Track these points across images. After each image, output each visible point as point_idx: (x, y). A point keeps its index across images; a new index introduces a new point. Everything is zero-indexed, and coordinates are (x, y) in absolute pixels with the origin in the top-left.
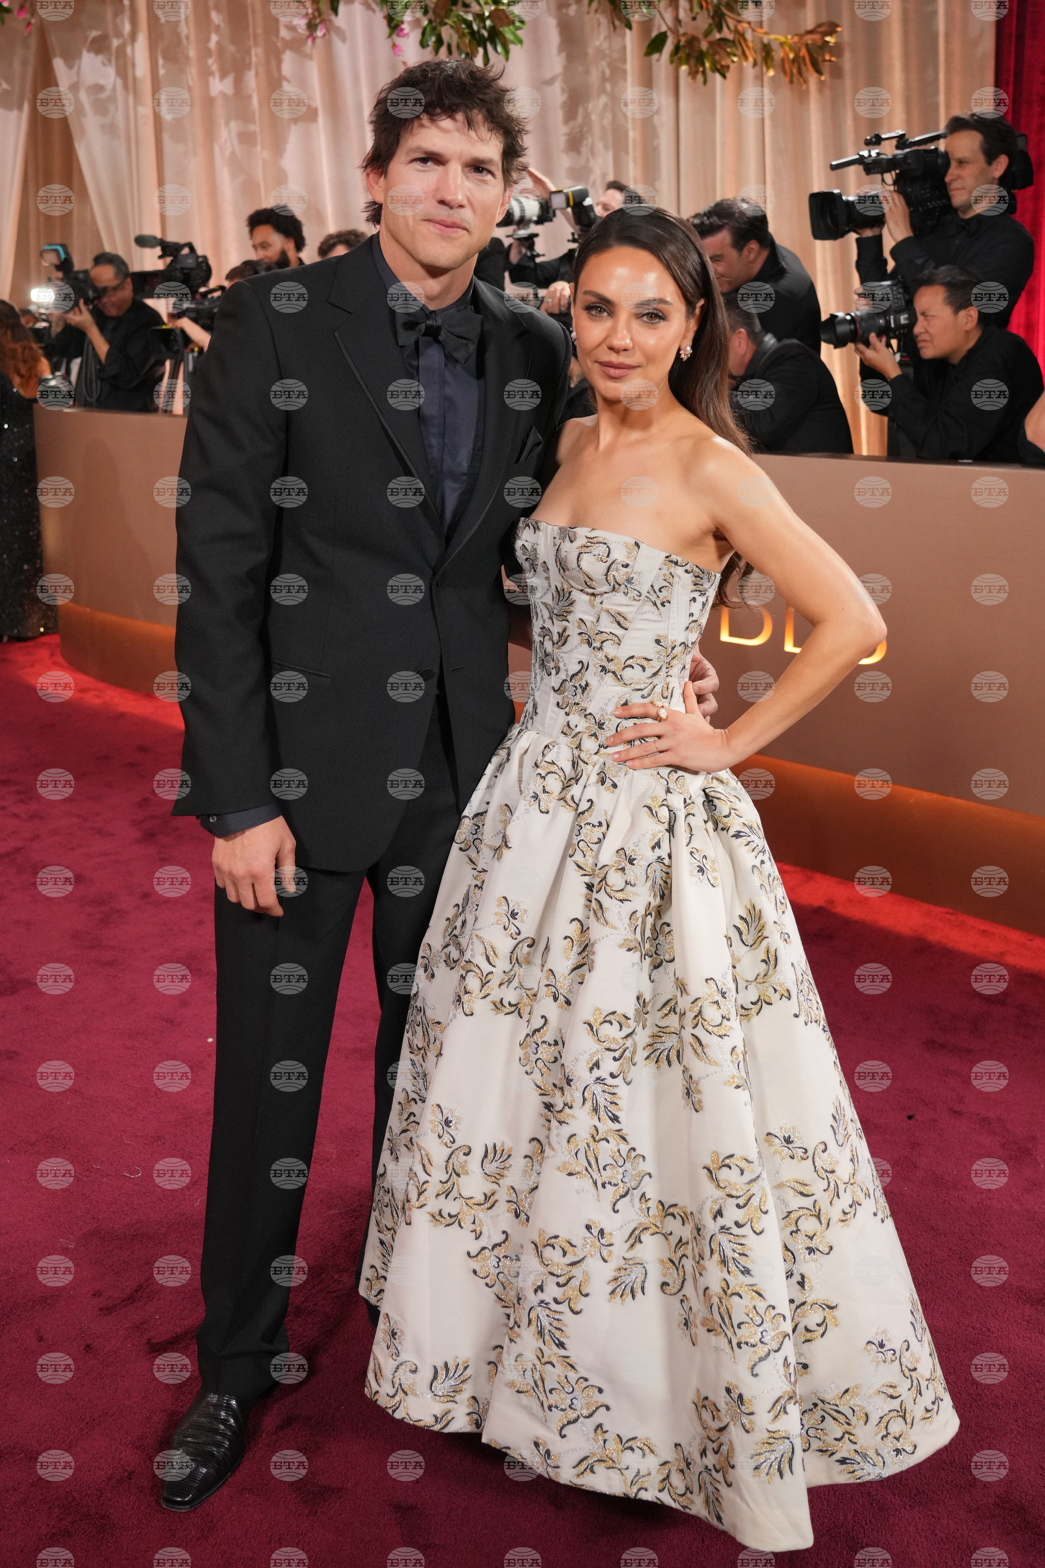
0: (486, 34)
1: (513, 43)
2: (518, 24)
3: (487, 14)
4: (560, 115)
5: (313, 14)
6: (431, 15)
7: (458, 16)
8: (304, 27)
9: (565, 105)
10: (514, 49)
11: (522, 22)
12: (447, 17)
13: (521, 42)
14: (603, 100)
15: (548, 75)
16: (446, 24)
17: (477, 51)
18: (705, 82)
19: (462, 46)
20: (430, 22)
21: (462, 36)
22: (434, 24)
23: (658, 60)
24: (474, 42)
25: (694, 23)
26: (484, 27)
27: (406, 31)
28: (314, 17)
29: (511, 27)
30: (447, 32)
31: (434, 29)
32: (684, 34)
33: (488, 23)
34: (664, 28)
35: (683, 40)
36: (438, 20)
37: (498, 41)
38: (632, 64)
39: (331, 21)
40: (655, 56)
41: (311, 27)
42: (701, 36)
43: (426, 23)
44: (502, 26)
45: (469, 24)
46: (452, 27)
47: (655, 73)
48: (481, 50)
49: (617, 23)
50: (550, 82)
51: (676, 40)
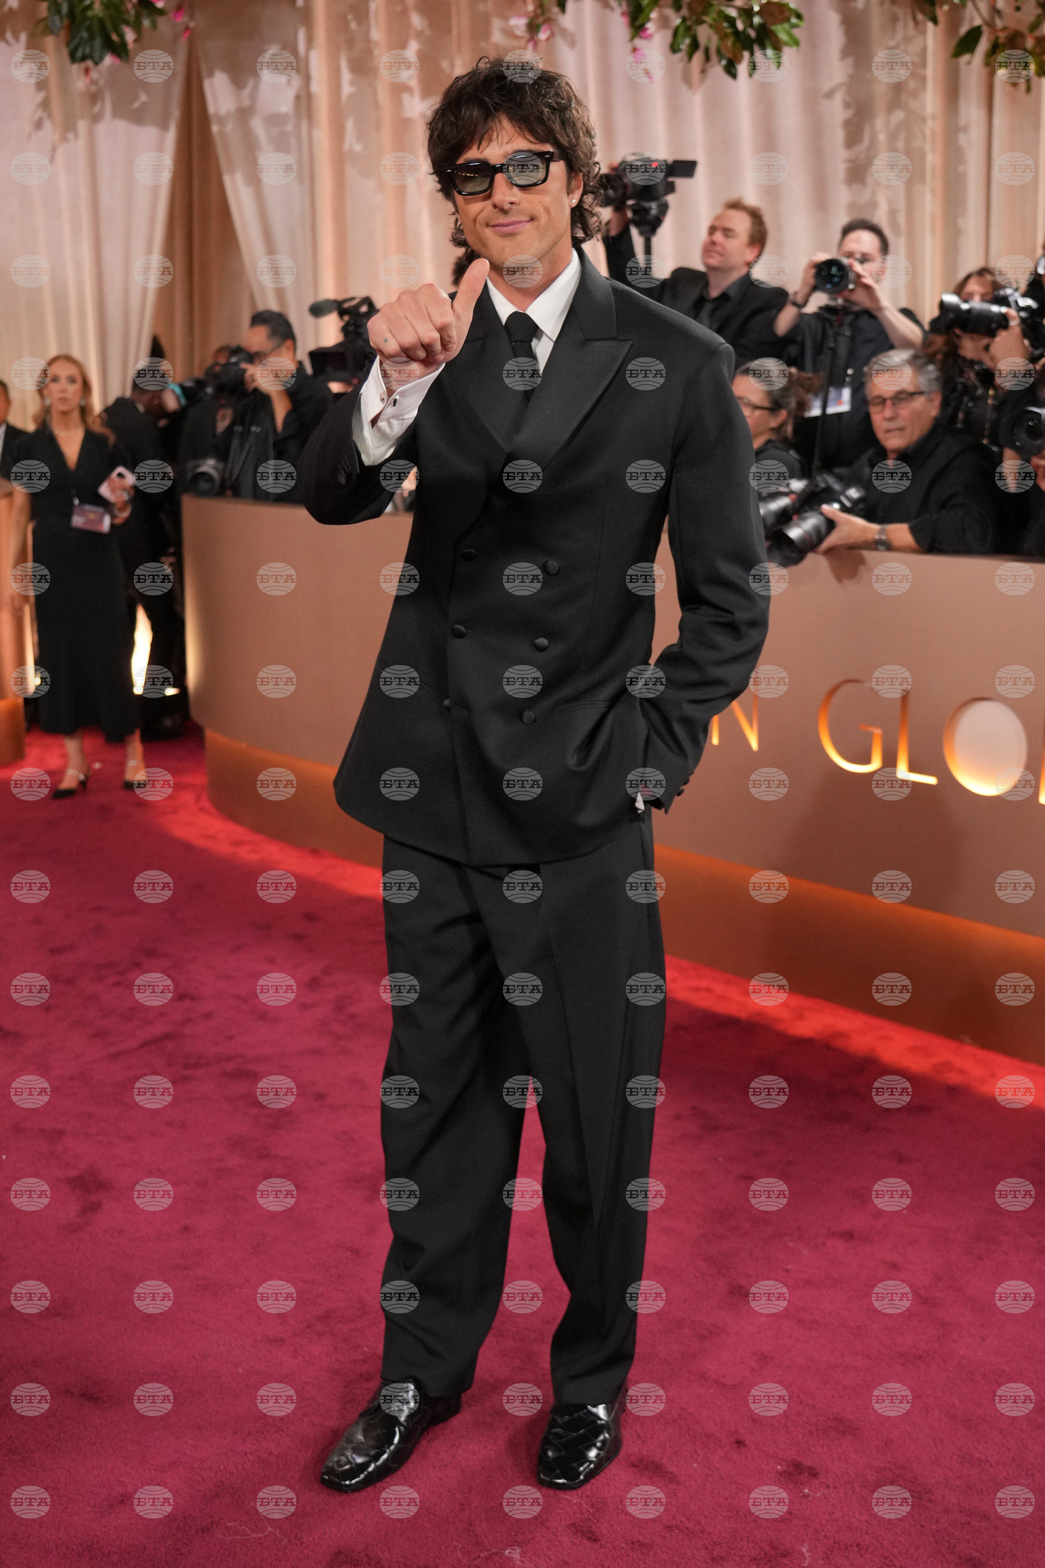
0: (752, 34)
1: (787, 44)
2: (794, 20)
3: (756, 8)
4: (839, 136)
5: (535, 11)
6: (685, 11)
7: (721, 12)
8: (523, 28)
9: (847, 124)
10: (788, 53)
11: (799, 16)
12: (705, 12)
13: (797, 43)
14: (898, 116)
15: (826, 86)
16: (703, 22)
17: (742, 56)
18: (1029, 90)
19: (723, 50)
20: (684, 20)
21: (723, 37)
22: (688, 23)
23: (969, 63)
24: (738, 45)
25: (1019, 14)
26: (751, 25)
27: (650, 32)
28: (536, 16)
29: (786, 26)
30: (704, 33)
31: (688, 29)
32: (1004, 29)
33: (757, 20)
34: (978, 22)
35: (1002, 36)
36: (694, 17)
37: (768, 44)
38: (933, 69)
39: (556, 20)
40: (965, 58)
41: (533, 28)
42: (1024, 30)
43: (678, 21)
44: (774, 23)
45: (732, 21)
46: (711, 26)
47: (963, 80)
48: (746, 54)
49: (920, 17)
50: (830, 95)
51: (992, 37)
